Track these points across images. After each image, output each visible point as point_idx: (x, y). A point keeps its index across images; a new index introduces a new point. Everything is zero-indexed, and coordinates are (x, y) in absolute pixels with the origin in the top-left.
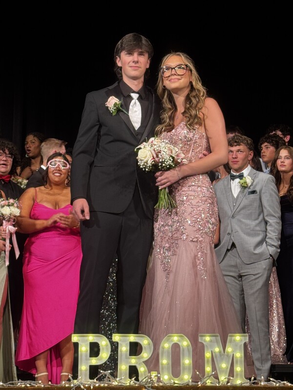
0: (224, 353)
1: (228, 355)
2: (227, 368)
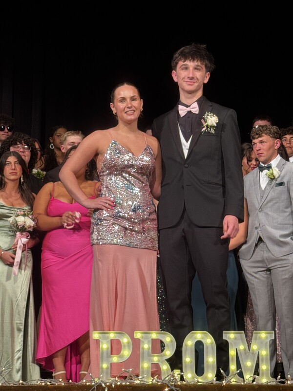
0: (249, 351)
1: (253, 353)
2: (252, 366)
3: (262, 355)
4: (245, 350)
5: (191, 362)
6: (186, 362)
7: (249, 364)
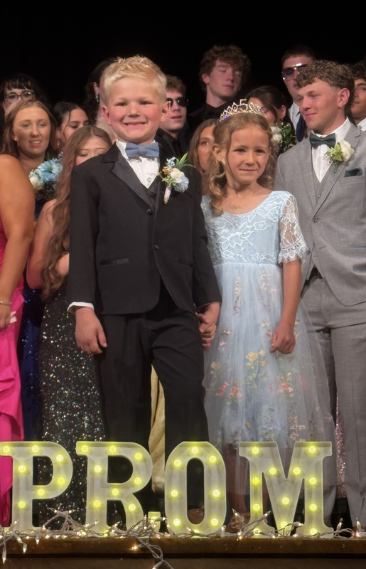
0: (287, 477)
1: (293, 482)
2: (292, 505)
3: (310, 486)
4: (278, 475)
5: (180, 498)
6: (170, 498)
7: (286, 501)
